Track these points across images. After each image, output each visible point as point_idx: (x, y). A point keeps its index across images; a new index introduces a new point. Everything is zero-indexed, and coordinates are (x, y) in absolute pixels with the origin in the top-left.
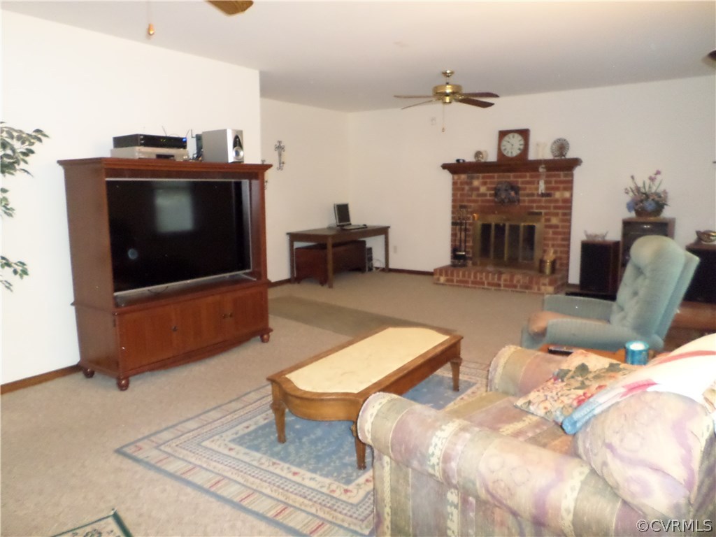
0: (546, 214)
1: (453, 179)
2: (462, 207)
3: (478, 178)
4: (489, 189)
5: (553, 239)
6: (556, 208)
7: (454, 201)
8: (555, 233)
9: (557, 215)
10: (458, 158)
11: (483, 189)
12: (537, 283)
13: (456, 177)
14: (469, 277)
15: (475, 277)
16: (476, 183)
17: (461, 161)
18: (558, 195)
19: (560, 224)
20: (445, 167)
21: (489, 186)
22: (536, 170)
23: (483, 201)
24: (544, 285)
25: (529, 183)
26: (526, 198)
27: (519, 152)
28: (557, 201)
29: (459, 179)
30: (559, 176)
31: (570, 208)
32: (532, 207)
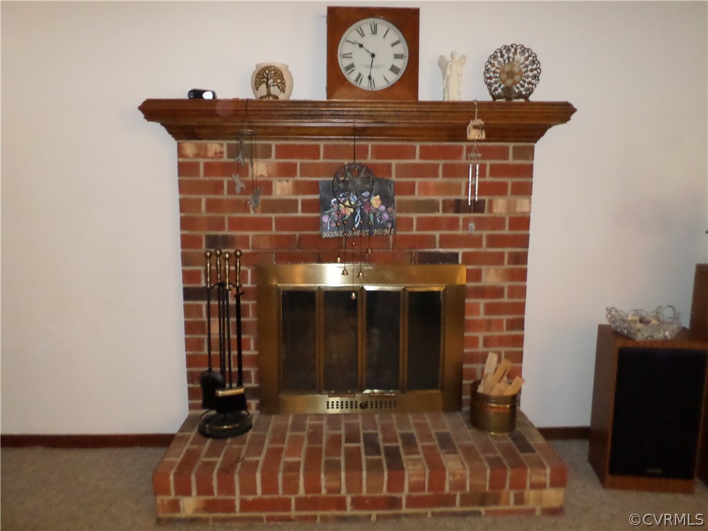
0: (468, 258)
1: (181, 153)
2: (213, 242)
3: (266, 153)
4: (299, 188)
5: (489, 325)
6: (493, 241)
7: (185, 223)
8: (490, 309)
9: (498, 259)
10: (198, 86)
11: (282, 189)
12: (519, 485)
13: (190, 147)
14: (291, 486)
15: (313, 486)
16: (260, 169)
17: (207, 96)
18: (500, 206)
19: (506, 285)
20: (153, 110)
21: (298, 178)
22: (459, 133)
23: (281, 224)
24: (539, 486)
25: (418, 171)
26: (415, 216)
27: (393, 78)
28: (498, 222)
29: (201, 153)
30: (503, 153)
31: (524, 241)
32: (430, 241)
